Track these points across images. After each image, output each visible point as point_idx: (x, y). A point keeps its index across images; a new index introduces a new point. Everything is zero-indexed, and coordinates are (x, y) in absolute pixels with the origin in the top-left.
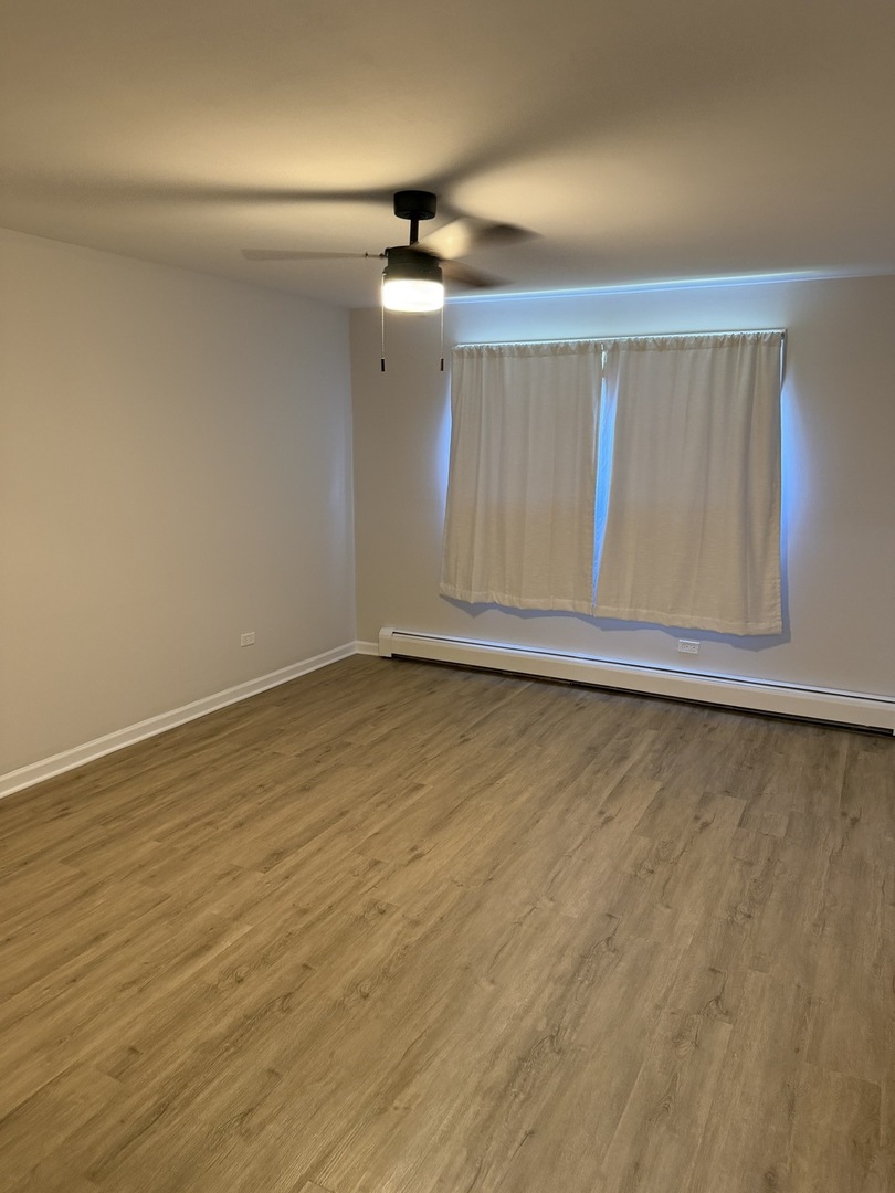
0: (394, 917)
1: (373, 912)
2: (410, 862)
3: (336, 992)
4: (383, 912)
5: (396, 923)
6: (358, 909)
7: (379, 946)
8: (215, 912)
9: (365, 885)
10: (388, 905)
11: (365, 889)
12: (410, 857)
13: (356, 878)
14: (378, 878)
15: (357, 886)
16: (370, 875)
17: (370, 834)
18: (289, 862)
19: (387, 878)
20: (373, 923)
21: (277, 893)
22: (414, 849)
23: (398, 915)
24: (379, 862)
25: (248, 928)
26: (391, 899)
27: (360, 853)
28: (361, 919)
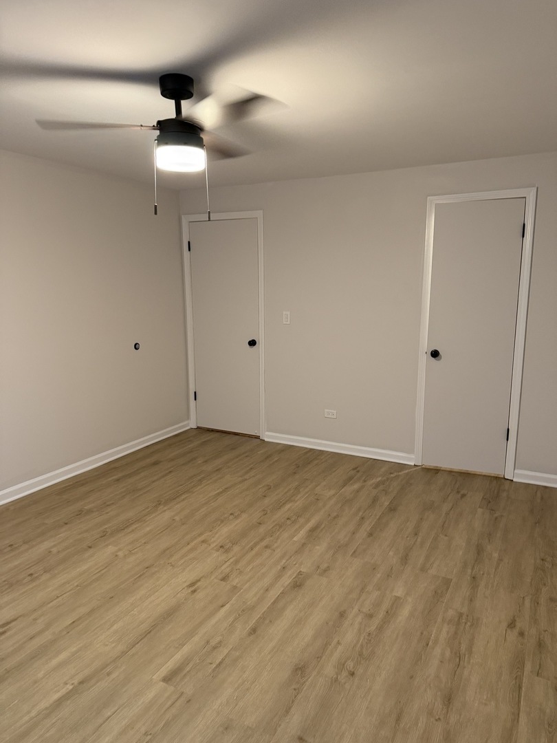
0: (215, 544)
1: (227, 547)
2: (199, 580)
3: (244, 516)
4: (222, 547)
5: (214, 541)
6: (236, 549)
7: (224, 531)
8: (317, 547)
9: (232, 563)
10: (217, 551)
11: (231, 560)
12: (199, 584)
13: (238, 567)
14: (223, 568)
15: (237, 562)
16: (228, 570)
17: (227, 607)
18: (287, 580)
19: (216, 568)
20: (227, 541)
21: (287, 558)
22: (194, 591)
23: (213, 545)
24: (221, 580)
25: (295, 539)
26: (215, 554)
27: (235, 587)
28: (234, 543)
